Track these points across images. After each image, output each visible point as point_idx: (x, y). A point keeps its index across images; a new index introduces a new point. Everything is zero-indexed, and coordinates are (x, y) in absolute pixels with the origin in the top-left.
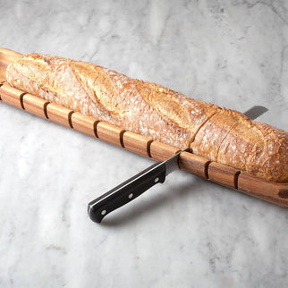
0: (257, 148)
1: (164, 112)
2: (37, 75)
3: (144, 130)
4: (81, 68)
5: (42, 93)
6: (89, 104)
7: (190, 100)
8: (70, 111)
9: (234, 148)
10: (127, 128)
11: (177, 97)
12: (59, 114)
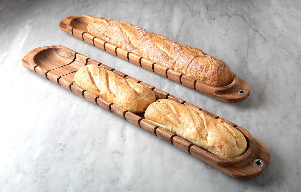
0: (206, 68)
1: (162, 49)
2: (101, 28)
3: (151, 58)
4: (124, 25)
5: (104, 37)
6: (126, 43)
7: (176, 43)
8: (117, 47)
9: (195, 68)
10: (143, 57)
11: (169, 41)
12: (111, 48)
